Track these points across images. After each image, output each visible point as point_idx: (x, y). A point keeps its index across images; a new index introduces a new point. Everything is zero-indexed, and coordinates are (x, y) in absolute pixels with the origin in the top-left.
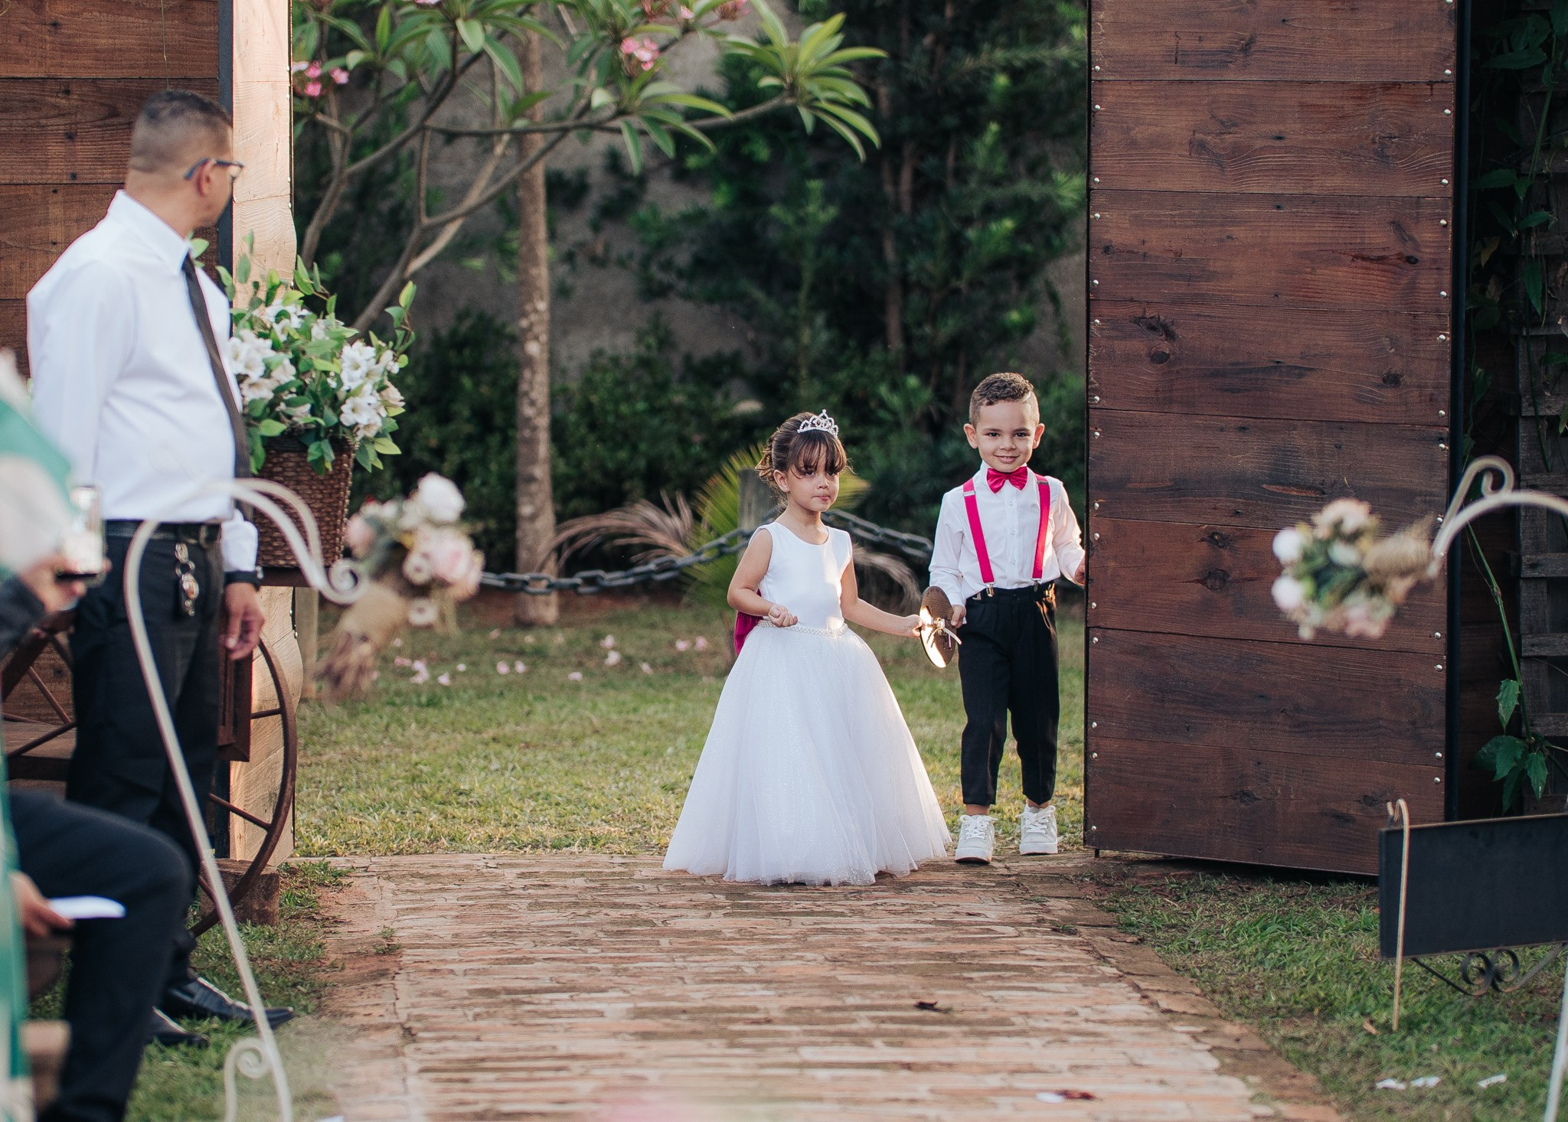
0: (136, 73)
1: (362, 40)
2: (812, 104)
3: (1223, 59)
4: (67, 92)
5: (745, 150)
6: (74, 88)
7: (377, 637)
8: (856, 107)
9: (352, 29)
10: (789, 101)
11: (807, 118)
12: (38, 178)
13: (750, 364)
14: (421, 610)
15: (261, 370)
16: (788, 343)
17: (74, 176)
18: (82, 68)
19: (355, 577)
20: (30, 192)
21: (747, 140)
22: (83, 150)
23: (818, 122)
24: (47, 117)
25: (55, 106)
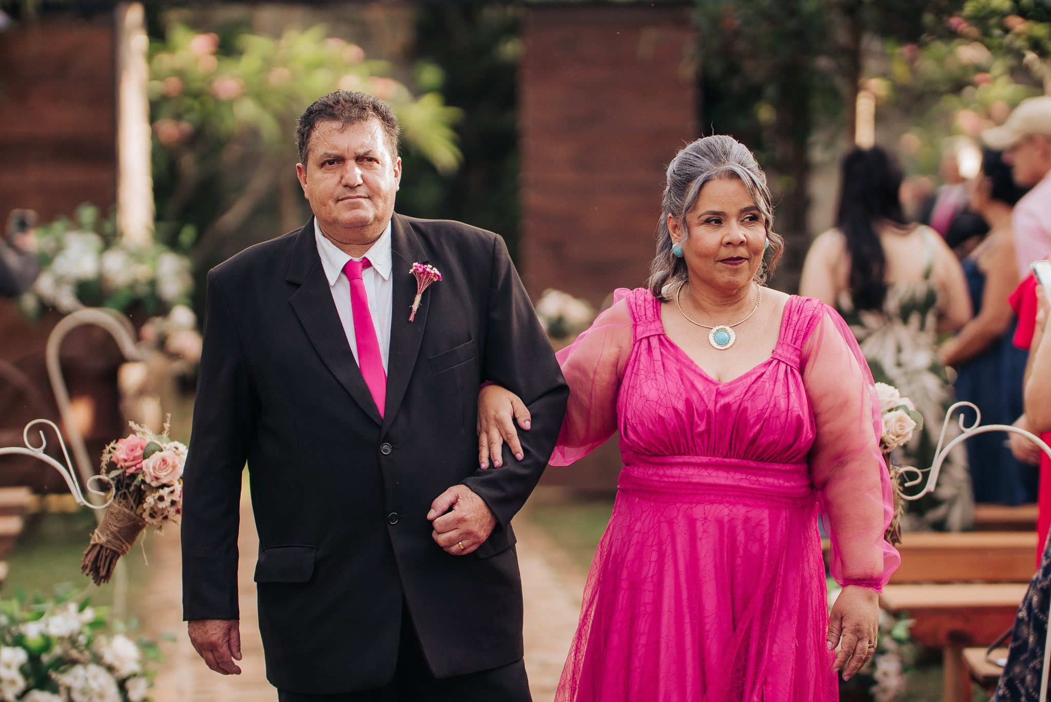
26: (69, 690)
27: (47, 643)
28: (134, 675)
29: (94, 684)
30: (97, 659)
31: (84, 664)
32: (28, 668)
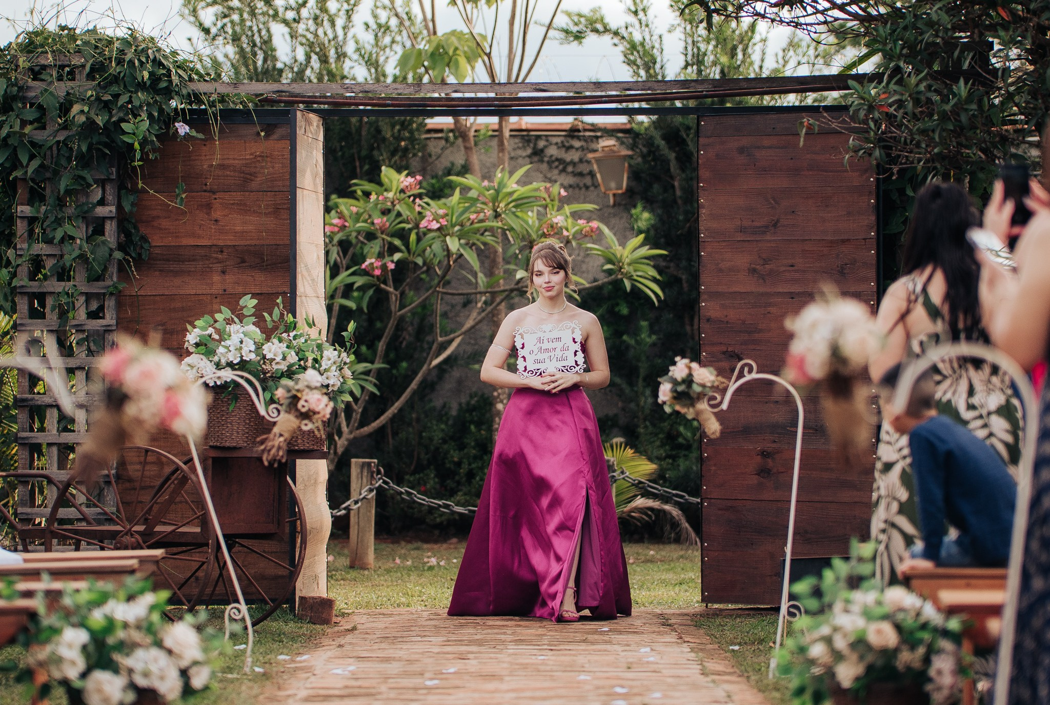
0: (253, 242)
1: (403, 248)
2: (630, 278)
3: (764, 230)
4: (222, 252)
5: (617, 309)
6: (225, 250)
7: (287, 435)
8: (654, 280)
9: (397, 242)
10: (620, 277)
11: (628, 285)
12: (209, 292)
13: (622, 421)
14: (306, 425)
15: (281, 357)
16: (632, 405)
17: (225, 290)
18: (228, 240)
19: (279, 411)
20: (204, 298)
21: (617, 304)
22: (229, 278)
23: (633, 286)
24: (213, 263)
25: (216, 258)
26: (130, 671)
27: (111, 625)
28: (196, 663)
29: (154, 668)
30: (159, 644)
31: (147, 647)
32: (91, 648)
